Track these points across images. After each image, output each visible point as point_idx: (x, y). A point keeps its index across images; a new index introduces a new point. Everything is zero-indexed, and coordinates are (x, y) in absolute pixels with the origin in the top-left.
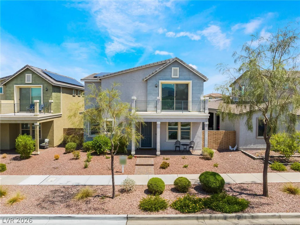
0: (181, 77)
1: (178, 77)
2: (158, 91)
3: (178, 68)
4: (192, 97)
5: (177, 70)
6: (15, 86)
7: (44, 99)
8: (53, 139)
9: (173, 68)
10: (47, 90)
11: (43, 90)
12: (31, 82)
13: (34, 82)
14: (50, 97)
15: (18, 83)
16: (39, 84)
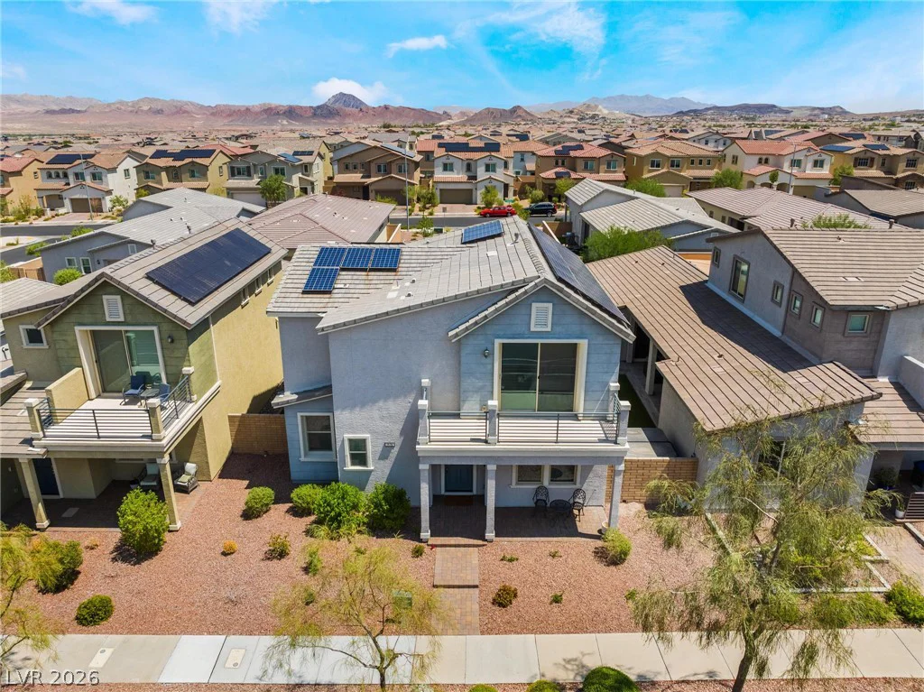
0: (558, 329)
1: (549, 329)
2: (489, 367)
3: (550, 305)
4: (586, 382)
5: (546, 310)
6: (77, 329)
7: (168, 363)
8: (207, 463)
9: (534, 305)
10: (172, 341)
11: (161, 339)
12: (122, 319)
13: (129, 319)
14: (184, 358)
15: (86, 321)
16: (145, 324)
